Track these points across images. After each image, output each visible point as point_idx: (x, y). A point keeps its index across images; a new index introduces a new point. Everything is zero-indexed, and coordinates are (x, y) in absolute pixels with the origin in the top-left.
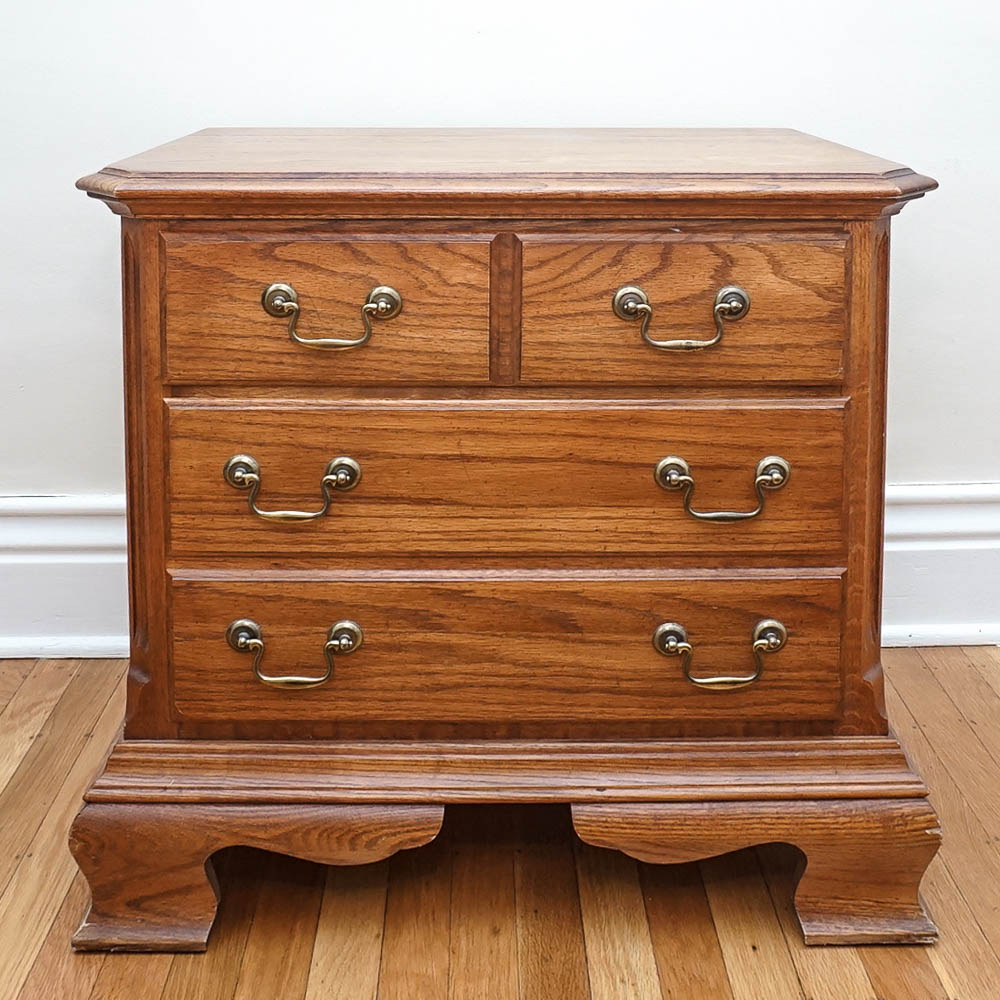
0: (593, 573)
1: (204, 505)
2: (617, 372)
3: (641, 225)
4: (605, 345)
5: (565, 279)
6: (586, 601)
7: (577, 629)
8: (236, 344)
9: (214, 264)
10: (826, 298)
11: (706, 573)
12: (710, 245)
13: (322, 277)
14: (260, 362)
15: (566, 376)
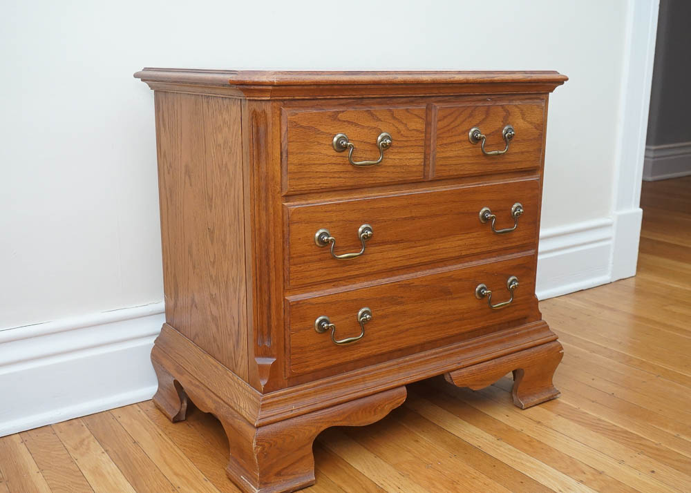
0: (456, 266)
1: (305, 259)
2: (469, 169)
3: (480, 98)
4: (465, 156)
5: (452, 125)
6: (454, 280)
7: (450, 293)
8: (320, 169)
9: (311, 124)
10: (538, 129)
11: (493, 260)
12: (502, 106)
13: (359, 129)
14: (331, 178)
15: (451, 173)
